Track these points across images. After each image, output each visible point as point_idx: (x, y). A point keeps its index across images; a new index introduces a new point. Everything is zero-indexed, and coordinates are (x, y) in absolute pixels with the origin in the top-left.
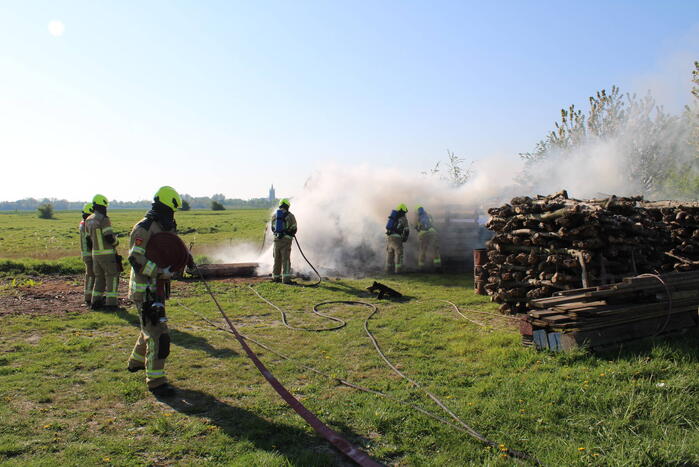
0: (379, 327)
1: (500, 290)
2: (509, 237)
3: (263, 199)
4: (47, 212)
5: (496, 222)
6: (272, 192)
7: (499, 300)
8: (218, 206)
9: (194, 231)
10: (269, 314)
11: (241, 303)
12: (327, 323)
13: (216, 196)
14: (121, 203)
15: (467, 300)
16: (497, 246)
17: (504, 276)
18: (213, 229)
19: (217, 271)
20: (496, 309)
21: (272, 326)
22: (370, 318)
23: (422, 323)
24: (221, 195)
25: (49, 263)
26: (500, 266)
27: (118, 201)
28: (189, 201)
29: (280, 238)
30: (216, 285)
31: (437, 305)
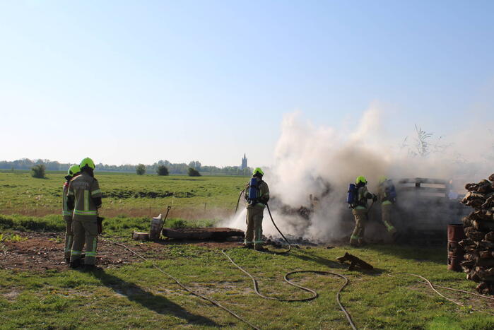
0: (352, 300)
1: (478, 269)
2: (488, 213)
3: (236, 168)
4: (40, 171)
5: (474, 198)
6: (245, 161)
7: (476, 279)
8: (194, 171)
9: (170, 194)
10: (241, 281)
11: (214, 268)
12: (299, 293)
13: (193, 163)
14: (107, 166)
15: (440, 276)
16: (475, 223)
17: (482, 253)
18: (189, 194)
19: (192, 234)
20: (473, 287)
21: (244, 293)
22: (342, 290)
23: (396, 299)
24: (197, 162)
25: (35, 219)
26: (478, 243)
27: (104, 164)
28: (167, 166)
29: (253, 205)
30: (191, 248)
31: (409, 279)
